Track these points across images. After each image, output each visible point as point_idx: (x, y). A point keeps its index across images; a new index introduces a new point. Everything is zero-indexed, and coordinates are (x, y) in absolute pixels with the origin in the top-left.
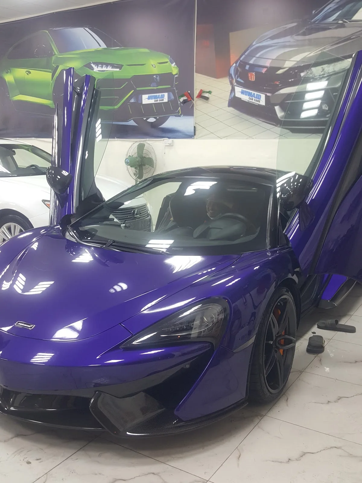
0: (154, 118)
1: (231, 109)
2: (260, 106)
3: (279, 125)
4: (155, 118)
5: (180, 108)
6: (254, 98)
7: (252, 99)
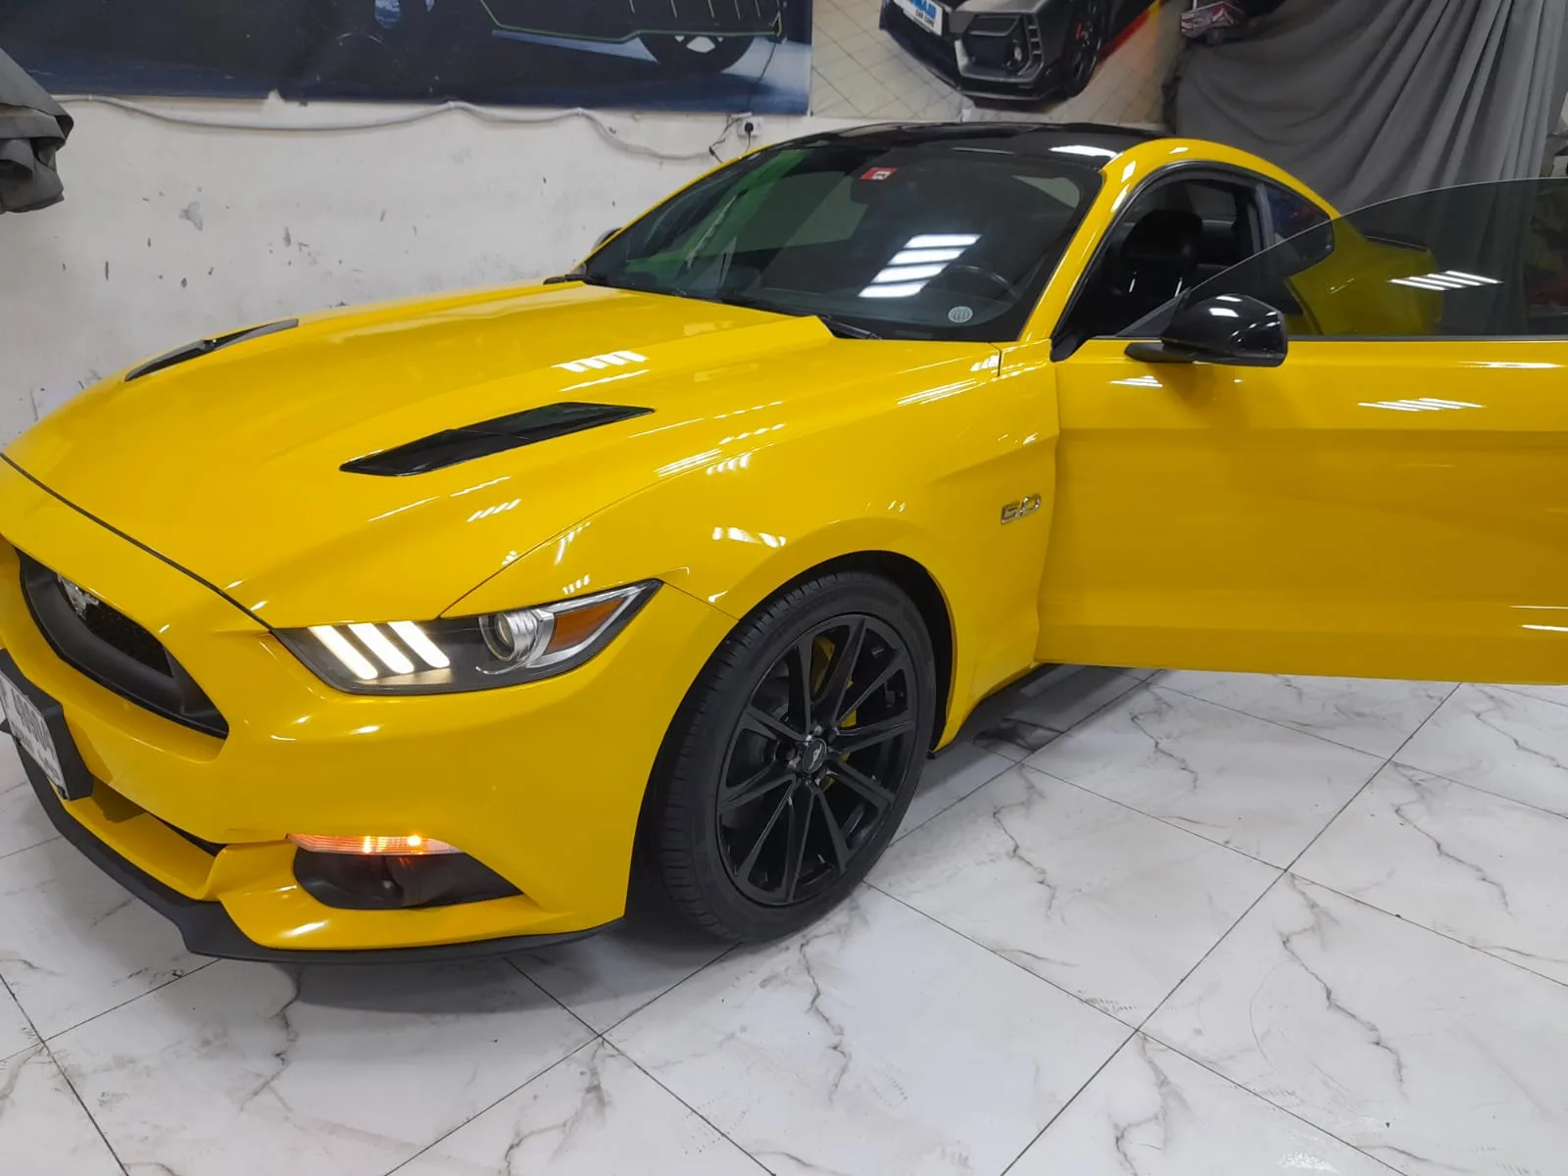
0: (710, 37)
1: (885, 35)
2: (932, 35)
3: (959, 88)
4: (714, 39)
5: (779, 14)
6: (925, 15)
7: (921, 15)
